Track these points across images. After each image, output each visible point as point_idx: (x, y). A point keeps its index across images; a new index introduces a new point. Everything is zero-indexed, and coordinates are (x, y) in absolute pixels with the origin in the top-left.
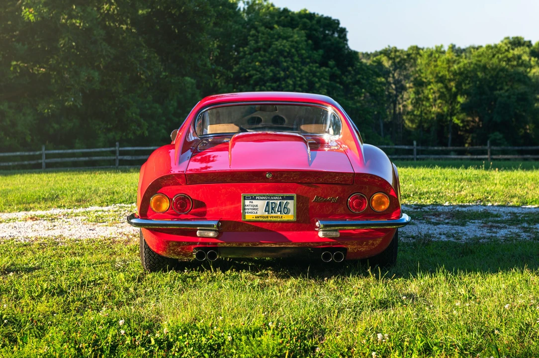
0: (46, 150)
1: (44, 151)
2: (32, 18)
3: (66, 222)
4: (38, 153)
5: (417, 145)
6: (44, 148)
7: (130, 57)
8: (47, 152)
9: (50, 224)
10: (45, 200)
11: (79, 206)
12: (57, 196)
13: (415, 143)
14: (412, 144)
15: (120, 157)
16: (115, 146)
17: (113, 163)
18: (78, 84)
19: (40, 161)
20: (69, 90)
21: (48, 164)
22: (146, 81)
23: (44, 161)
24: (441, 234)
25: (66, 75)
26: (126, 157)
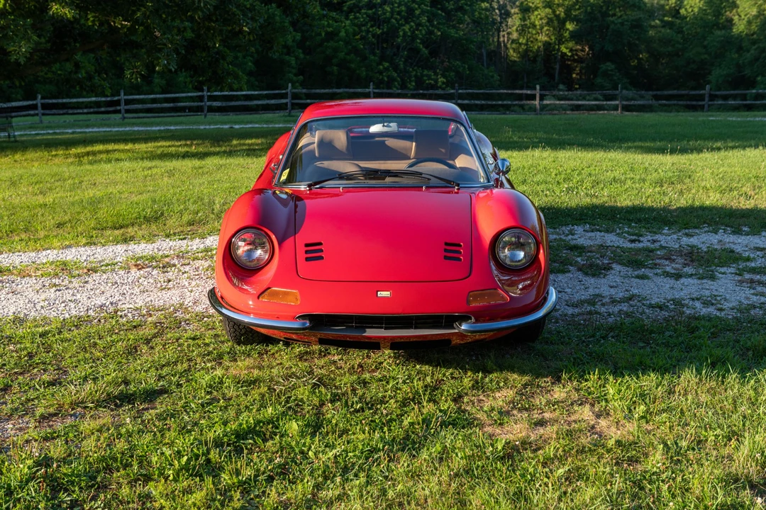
0: (125, 95)
1: (123, 97)
3: (183, 273)
4: (116, 98)
5: (540, 90)
6: (122, 94)
7: (231, 7)
8: (126, 97)
9: (161, 278)
10: (148, 220)
11: (193, 235)
12: (162, 214)
13: (538, 87)
14: (535, 89)
15: (208, 103)
16: (202, 91)
17: (199, 110)
18: (171, 43)
19: (118, 108)
20: (160, 50)
21: (128, 111)
22: (249, 34)
23: (122, 107)
24: (693, 299)
25: (157, 34)
26: (215, 104)
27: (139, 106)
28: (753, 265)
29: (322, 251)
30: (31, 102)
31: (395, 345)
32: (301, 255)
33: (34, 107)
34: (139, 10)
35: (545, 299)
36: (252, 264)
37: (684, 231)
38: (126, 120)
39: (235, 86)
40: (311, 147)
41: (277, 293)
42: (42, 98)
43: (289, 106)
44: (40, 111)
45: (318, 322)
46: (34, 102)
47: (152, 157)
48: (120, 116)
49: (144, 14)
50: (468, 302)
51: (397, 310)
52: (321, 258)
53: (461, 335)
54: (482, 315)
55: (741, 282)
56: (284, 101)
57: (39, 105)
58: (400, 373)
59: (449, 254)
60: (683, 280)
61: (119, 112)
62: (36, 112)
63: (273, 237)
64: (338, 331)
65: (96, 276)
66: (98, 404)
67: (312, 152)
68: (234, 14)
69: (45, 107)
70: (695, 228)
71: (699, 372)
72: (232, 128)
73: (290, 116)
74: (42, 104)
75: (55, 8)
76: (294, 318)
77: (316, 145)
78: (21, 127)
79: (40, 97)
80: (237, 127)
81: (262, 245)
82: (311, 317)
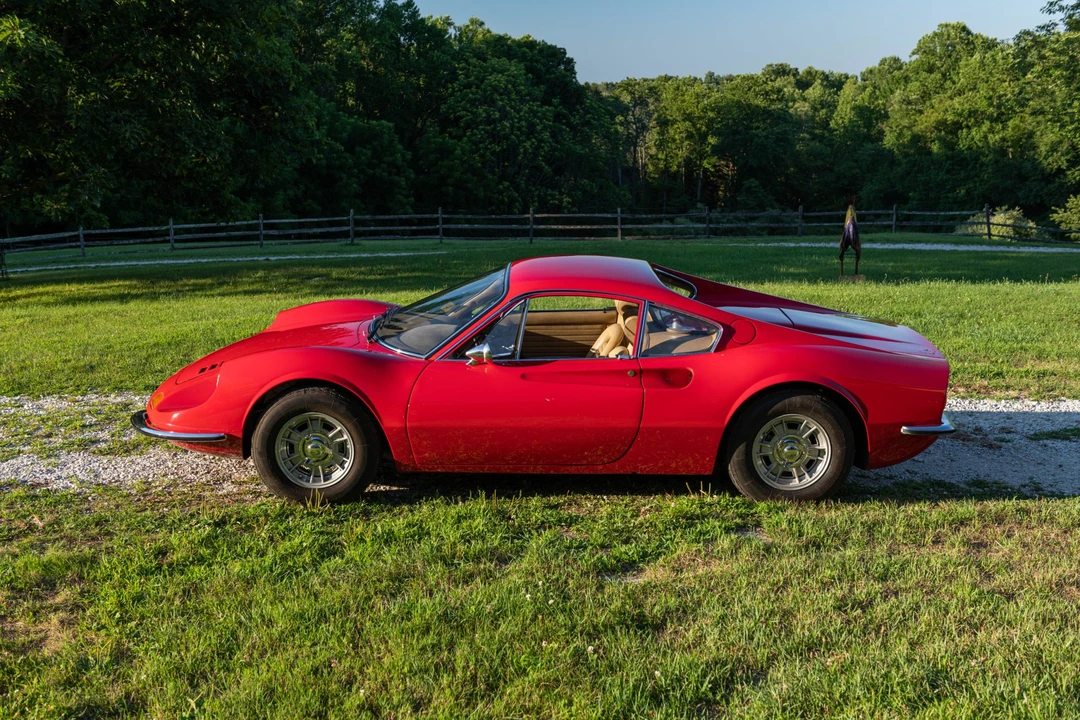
0: (174, 224)
1: (172, 226)
4: (165, 228)
5: (622, 212)
6: (171, 223)
8: (175, 227)
13: (619, 210)
14: (616, 212)
15: (264, 232)
16: (258, 218)
17: (257, 238)
19: (167, 238)
21: (176, 241)
23: (172, 237)
26: (271, 232)
27: (191, 236)
30: (73, 234)
33: (76, 238)
38: (177, 252)
42: (85, 229)
43: (351, 233)
44: (82, 242)
46: (76, 233)
48: (170, 245)
56: (345, 228)
57: (81, 236)
61: (168, 241)
62: (78, 244)
69: (88, 237)
72: (267, 260)
73: (352, 244)
74: (85, 236)
79: (81, 227)
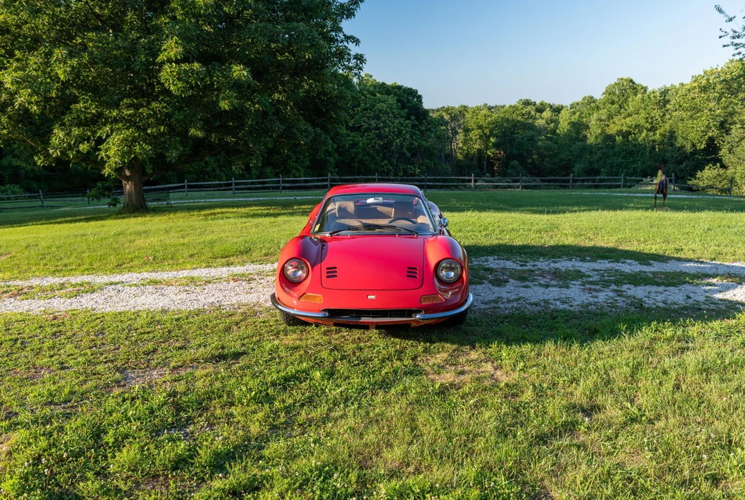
1: (233, 181)
2: (227, 108)
3: (260, 284)
4: (230, 182)
5: (474, 176)
6: (233, 179)
8: (235, 181)
9: (248, 286)
10: (241, 253)
11: (267, 262)
12: (250, 249)
13: (473, 175)
14: (471, 176)
15: (283, 185)
16: (279, 177)
17: (278, 188)
18: (259, 150)
19: (231, 187)
20: (252, 155)
21: (236, 189)
22: (304, 145)
23: (233, 187)
24: (555, 300)
25: (251, 145)
26: (286, 185)
27: (243, 186)
28: (591, 279)
29: (336, 272)
30: (181, 184)
31: (378, 326)
32: (324, 274)
33: (183, 187)
34: (240, 132)
35: (466, 300)
36: (296, 280)
37: (552, 260)
38: (236, 195)
39: (297, 175)
40: (334, 211)
41: (310, 296)
42: (188, 182)
43: (329, 186)
44: (186, 189)
45: (333, 313)
46: (183, 184)
47: (248, 216)
48: (232, 192)
49: (244, 134)
50: (420, 302)
51: (379, 306)
52: (336, 276)
53: (416, 321)
54: (428, 309)
55: (584, 290)
56: (326, 183)
57: (186, 186)
58: (381, 343)
59: (409, 274)
60: (550, 289)
61: (231, 189)
62: (184, 190)
63: (308, 264)
64: (345, 319)
65: (210, 285)
66: (206, 360)
67: (335, 214)
68: (295, 134)
69: (189, 187)
70: (559, 258)
71: (556, 342)
74: (188, 185)
75: (193, 131)
76: (319, 311)
77: (336, 210)
78: (175, 198)
79: (186, 181)
80: (298, 198)
81: (302, 268)
82: (329, 311)
